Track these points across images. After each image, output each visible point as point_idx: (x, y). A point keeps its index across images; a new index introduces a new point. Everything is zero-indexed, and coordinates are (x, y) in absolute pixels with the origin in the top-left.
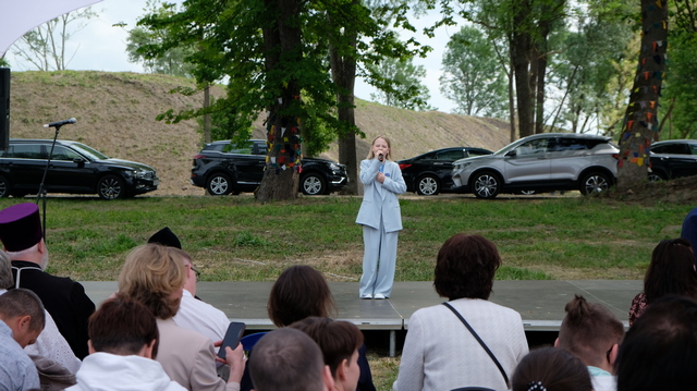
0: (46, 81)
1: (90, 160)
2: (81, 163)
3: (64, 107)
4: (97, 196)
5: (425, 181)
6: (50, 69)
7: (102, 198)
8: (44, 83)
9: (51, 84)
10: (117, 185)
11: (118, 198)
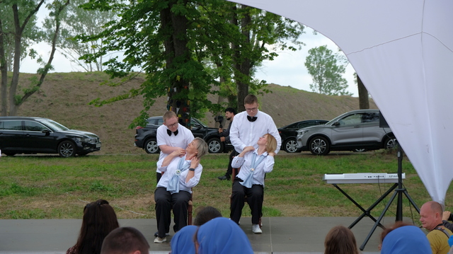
0: (82, 78)
1: (54, 131)
2: (48, 133)
3: (93, 95)
4: (58, 155)
5: (290, 143)
6: (93, 71)
7: (61, 156)
8: (80, 80)
9: (85, 80)
10: (71, 148)
11: (71, 156)
